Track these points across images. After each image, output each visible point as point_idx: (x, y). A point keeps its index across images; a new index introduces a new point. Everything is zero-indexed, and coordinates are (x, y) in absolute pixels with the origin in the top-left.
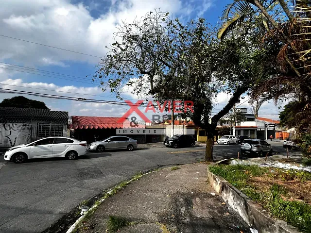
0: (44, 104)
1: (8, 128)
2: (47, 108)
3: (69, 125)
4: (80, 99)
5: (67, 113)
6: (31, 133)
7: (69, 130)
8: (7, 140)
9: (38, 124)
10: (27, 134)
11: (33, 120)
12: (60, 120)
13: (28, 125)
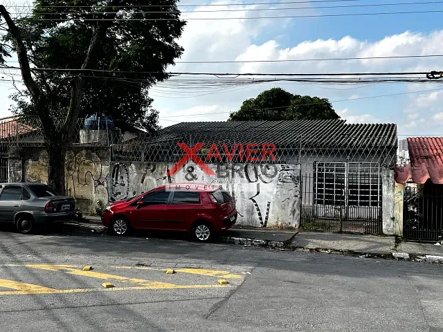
0: (329, 105)
1: (252, 177)
2: (337, 117)
3: (401, 170)
4: (432, 76)
5: (392, 128)
6: (301, 192)
7: (399, 188)
8: (253, 208)
9: (314, 166)
10: (292, 193)
11: (303, 153)
12: (373, 153)
13: (293, 169)
